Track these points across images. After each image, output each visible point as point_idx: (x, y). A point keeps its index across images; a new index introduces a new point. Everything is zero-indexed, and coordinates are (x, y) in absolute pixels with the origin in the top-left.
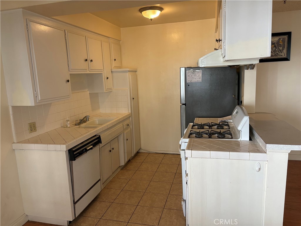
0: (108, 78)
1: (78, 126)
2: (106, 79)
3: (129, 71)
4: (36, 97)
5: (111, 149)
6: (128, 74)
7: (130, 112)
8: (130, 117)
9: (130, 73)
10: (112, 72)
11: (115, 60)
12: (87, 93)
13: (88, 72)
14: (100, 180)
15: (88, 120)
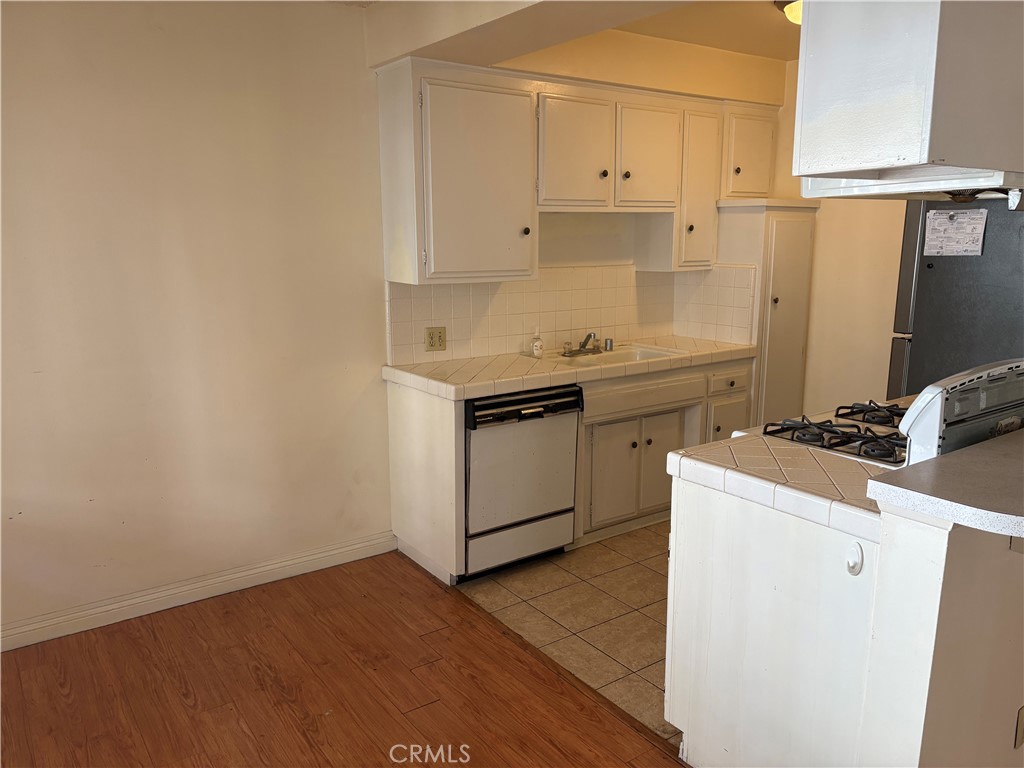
0: (691, 228)
1: (568, 358)
2: (685, 230)
3: (768, 208)
4: (423, 264)
5: (644, 440)
6: (763, 216)
7: (754, 343)
8: (753, 358)
9: (773, 213)
10: (718, 208)
11: (738, 171)
12: (628, 271)
13: (611, 209)
14: (571, 510)
15: (611, 349)
